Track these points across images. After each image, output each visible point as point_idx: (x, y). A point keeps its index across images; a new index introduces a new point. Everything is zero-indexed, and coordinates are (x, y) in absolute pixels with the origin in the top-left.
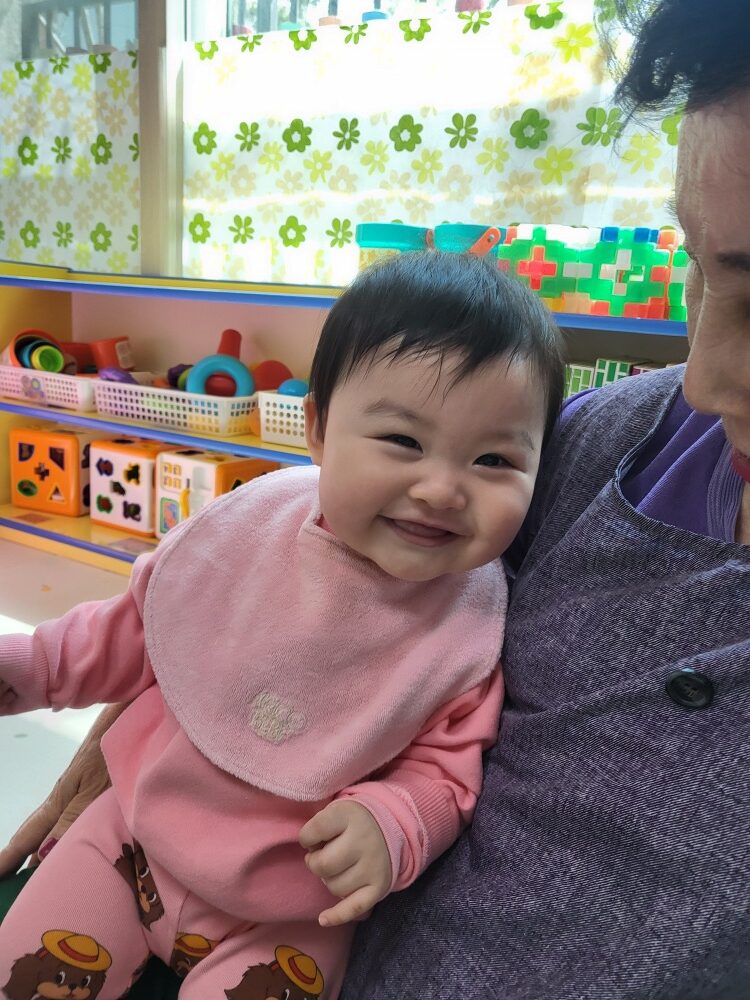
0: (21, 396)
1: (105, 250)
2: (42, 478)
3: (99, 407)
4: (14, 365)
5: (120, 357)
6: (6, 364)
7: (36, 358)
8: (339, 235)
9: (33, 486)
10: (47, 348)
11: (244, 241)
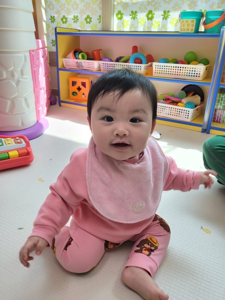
0: (76, 67)
1: (90, 23)
2: (79, 91)
3: (101, 69)
4: (73, 59)
5: (101, 55)
6: (71, 58)
7: (80, 56)
8: (166, 16)
9: (76, 93)
10: (82, 53)
11: (134, 19)
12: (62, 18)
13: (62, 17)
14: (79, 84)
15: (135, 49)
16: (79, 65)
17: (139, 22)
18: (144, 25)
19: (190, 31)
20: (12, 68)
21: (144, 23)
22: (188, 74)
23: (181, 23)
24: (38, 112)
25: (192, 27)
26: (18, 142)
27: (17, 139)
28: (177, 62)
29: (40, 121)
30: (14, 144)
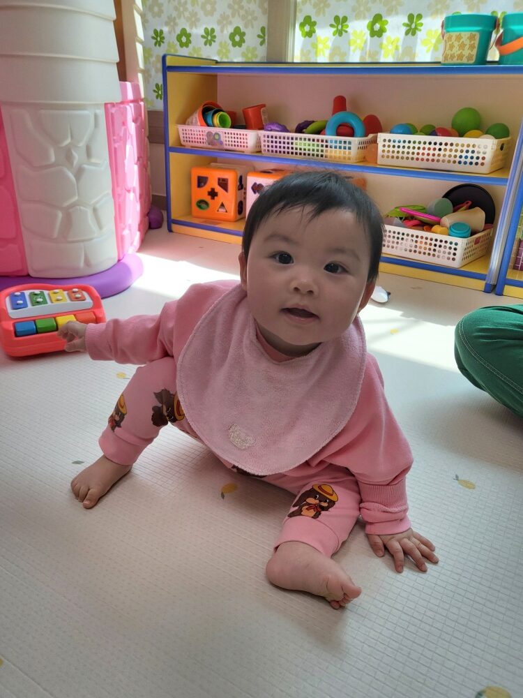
0: (206, 145)
1: (240, 46)
2: (213, 198)
3: (263, 148)
4: (201, 126)
5: (263, 118)
6: (196, 124)
7: (216, 120)
8: (413, 26)
9: (207, 203)
10: (222, 113)
11: (340, 34)
12: (178, 35)
13: (178, 32)
14: (213, 183)
15: (340, 104)
16: (213, 140)
17: (352, 42)
18: (363, 50)
19: (465, 61)
20: (68, 141)
21: (362, 45)
22: (458, 159)
23: (446, 41)
24: (120, 240)
25: (470, 51)
26: (77, 298)
27: (74, 292)
28: (433, 133)
29: (126, 260)
30: (69, 301)
